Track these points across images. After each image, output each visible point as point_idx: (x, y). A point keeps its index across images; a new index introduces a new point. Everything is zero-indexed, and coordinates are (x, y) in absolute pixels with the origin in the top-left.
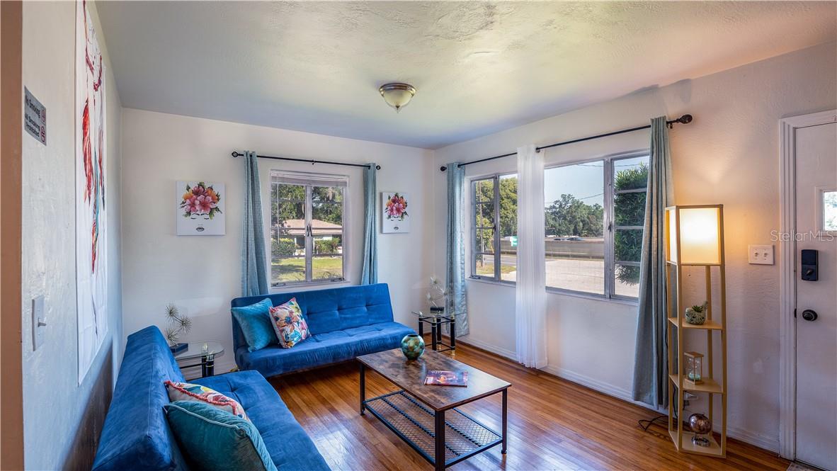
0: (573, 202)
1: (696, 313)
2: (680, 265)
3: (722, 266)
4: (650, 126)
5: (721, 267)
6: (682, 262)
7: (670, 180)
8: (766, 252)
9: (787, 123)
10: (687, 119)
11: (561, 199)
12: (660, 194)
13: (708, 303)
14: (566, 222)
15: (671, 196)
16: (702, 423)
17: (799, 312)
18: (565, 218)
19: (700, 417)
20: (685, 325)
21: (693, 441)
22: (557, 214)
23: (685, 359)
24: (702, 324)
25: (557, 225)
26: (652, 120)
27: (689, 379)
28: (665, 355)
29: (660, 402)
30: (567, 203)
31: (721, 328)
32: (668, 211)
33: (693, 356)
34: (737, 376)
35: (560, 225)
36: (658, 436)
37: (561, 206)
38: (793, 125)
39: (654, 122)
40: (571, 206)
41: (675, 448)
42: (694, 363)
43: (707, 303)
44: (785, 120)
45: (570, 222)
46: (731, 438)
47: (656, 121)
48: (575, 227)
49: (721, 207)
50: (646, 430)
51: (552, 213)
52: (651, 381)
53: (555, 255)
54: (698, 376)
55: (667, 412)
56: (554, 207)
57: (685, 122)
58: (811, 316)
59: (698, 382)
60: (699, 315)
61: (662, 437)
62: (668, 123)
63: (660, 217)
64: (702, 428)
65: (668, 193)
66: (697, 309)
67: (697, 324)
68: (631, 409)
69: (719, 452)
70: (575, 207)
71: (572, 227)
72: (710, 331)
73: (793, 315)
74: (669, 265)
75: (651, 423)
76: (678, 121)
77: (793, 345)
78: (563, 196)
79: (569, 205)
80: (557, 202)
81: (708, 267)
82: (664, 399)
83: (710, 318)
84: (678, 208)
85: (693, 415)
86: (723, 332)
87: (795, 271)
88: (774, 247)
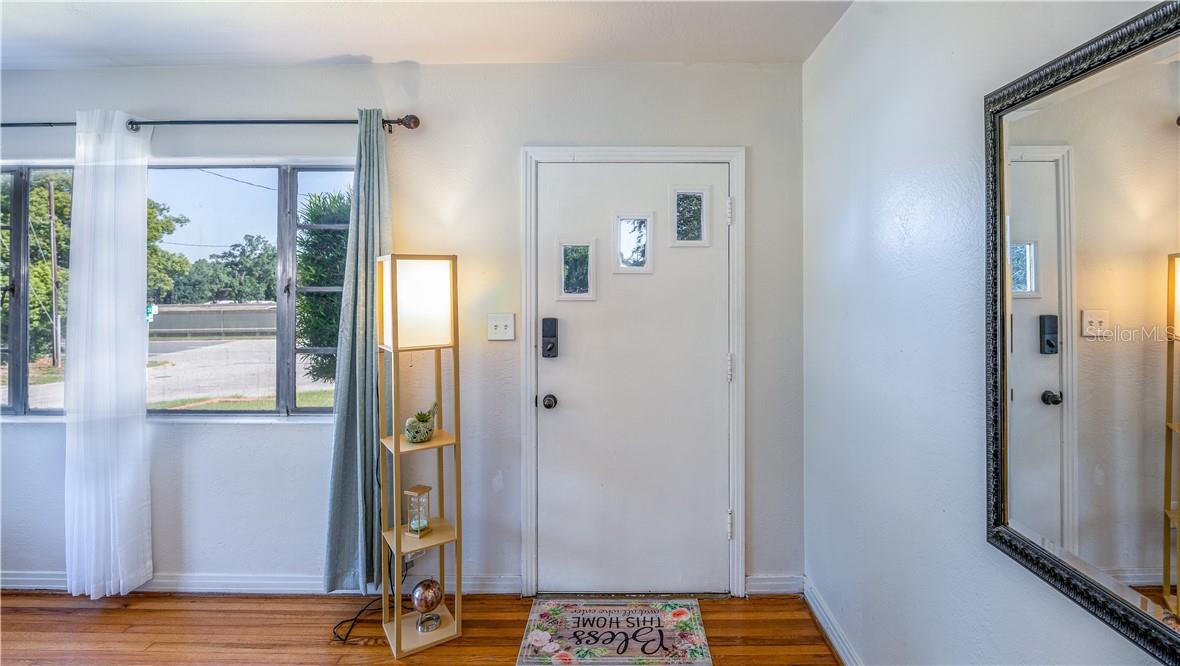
0: (265, 249)
1: (421, 425)
2: (397, 351)
3: (455, 347)
4: (356, 122)
5: (454, 351)
6: (401, 345)
7: (386, 214)
8: (506, 323)
9: (530, 154)
10: (411, 122)
11: (244, 243)
12: (370, 234)
13: (438, 405)
14: (254, 280)
15: (387, 237)
16: (430, 594)
17: (540, 401)
18: (250, 272)
19: (427, 585)
20: (405, 448)
21: (417, 628)
22: (237, 265)
23: (404, 500)
24: (429, 440)
25: (236, 284)
26: (361, 112)
27: (412, 531)
28: (376, 499)
29: (369, 578)
30: (254, 249)
31: (454, 441)
32: (381, 263)
33: (416, 494)
34: (473, 504)
35: (241, 284)
36: (366, 645)
37: (243, 253)
38: (535, 158)
39: (364, 116)
40: (261, 254)
41: (391, 655)
42: (419, 504)
43: (436, 405)
44: (527, 148)
45: (260, 279)
46: (468, 595)
47: (367, 115)
48: (269, 287)
49: (454, 259)
50: (344, 641)
51: (227, 265)
52: (356, 548)
53: (229, 334)
54: (424, 523)
55: (381, 591)
56: (231, 254)
57: (409, 127)
58: (551, 402)
59: (424, 532)
60: (424, 427)
61: (371, 643)
62: (384, 122)
63: (370, 272)
64: (429, 604)
65: (382, 234)
66: (422, 418)
67: (422, 442)
68: (322, 608)
69: (452, 630)
70: (269, 256)
71: (263, 288)
72: (440, 450)
73: (534, 404)
74: (382, 351)
75: (356, 621)
76: (399, 122)
77: (534, 444)
78: (249, 239)
79: (258, 252)
80: (236, 246)
81: (438, 350)
82: (375, 574)
83: (440, 427)
84: (395, 257)
85: (417, 587)
86: (457, 447)
87: (536, 347)
88: (515, 315)
